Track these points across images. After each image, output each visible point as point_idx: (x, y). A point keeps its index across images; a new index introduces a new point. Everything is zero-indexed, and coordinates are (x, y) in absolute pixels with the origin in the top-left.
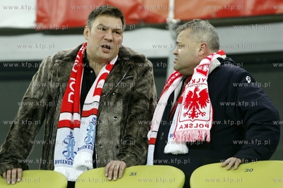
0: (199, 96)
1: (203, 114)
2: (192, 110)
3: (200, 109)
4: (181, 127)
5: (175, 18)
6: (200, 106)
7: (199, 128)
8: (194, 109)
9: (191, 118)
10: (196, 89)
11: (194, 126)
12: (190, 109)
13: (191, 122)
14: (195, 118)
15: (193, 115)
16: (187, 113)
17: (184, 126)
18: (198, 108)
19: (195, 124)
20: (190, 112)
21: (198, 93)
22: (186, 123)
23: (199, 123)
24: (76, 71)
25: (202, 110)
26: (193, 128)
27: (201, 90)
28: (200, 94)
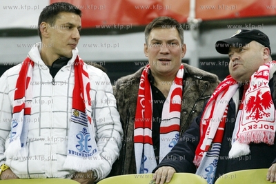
0: (262, 99)
1: (267, 115)
2: (255, 112)
3: (264, 110)
4: (245, 129)
5: (196, 18)
6: (264, 108)
7: (263, 129)
8: (257, 111)
9: (255, 120)
10: (259, 93)
11: (258, 127)
12: (253, 111)
13: (255, 123)
14: (259, 119)
15: (257, 117)
16: (250, 116)
17: (247, 128)
18: (261, 109)
19: (259, 125)
20: (254, 114)
21: (260, 96)
22: (250, 125)
23: (264, 123)
24: (143, 89)
25: (267, 111)
26: (258, 129)
27: (263, 93)
28: (262, 96)
